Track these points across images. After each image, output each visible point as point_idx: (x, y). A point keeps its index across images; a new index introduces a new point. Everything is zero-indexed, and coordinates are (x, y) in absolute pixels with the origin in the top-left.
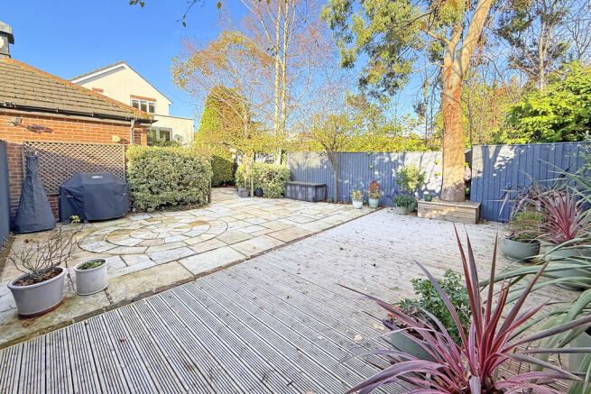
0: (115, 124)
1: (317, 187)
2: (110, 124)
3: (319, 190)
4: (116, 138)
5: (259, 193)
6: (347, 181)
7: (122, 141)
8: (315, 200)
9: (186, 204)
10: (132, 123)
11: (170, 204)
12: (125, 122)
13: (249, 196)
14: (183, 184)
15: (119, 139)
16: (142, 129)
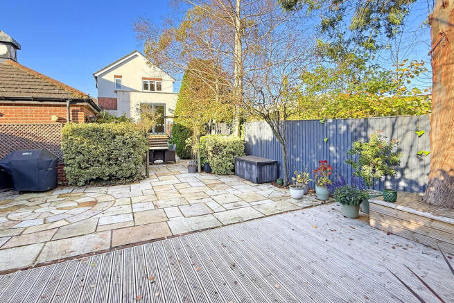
0: (54, 106)
1: (260, 165)
2: (51, 105)
3: (266, 169)
4: (54, 118)
5: (206, 169)
6: (298, 159)
7: (60, 120)
8: (260, 181)
9: (119, 179)
10: (68, 103)
11: (102, 179)
12: (62, 103)
13: (197, 171)
14: (111, 159)
15: (57, 118)
16: (79, 108)
